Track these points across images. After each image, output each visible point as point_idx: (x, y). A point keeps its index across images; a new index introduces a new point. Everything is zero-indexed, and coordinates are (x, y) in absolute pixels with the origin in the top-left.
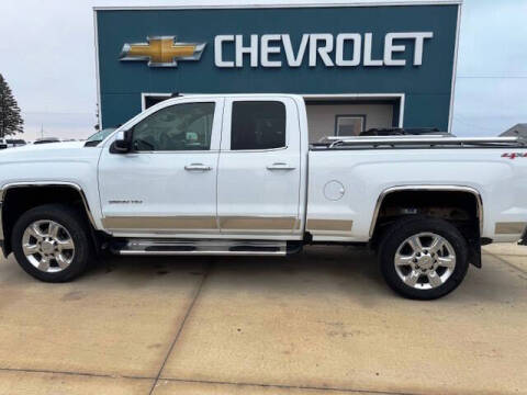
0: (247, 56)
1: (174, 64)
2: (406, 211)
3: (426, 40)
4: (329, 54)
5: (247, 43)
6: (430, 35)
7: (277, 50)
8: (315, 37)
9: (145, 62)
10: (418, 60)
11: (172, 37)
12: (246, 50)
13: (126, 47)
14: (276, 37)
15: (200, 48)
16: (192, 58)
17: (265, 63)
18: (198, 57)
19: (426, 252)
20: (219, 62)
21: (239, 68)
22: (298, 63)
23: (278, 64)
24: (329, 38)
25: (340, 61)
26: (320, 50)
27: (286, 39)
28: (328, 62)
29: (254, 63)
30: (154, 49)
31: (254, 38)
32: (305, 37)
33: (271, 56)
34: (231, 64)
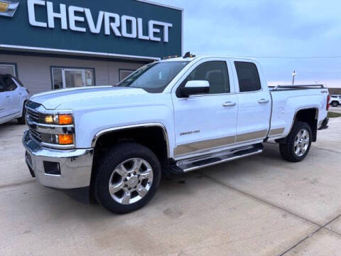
0: (57, 20)
3: (169, 28)
4: (118, 28)
5: (57, 10)
6: (171, 25)
7: (82, 19)
8: (108, 15)
10: (166, 39)
12: (57, 15)
14: (81, 9)
15: (14, 6)
16: (5, 14)
17: (73, 27)
18: (12, 14)
20: (33, 22)
21: (52, 29)
22: (98, 31)
23: (84, 30)
24: (116, 16)
25: (125, 34)
26: (112, 24)
27: (88, 12)
28: (117, 33)
29: (64, 26)
31: (63, 7)
32: (101, 13)
33: (77, 23)
34: (44, 25)
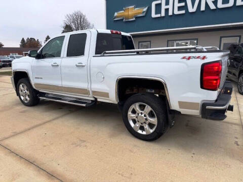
0: (167, 10)
1: (134, 19)
2: (149, 91)
4: (213, 2)
5: (167, 3)
7: (183, 4)
9: (123, 20)
11: (133, 6)
12: (167, 7)
13: (116, 14)
15: (145, 9)
16: (141, 15)
17: (176, 12)
18: (144, 14)
19: (142, 114)
20: (154, 15)
21: (163, 17)
22: (194, 10)
23: (183, 12)
25: (221, 5)
29: (170, 13)
30: (126, 13)
33: (180, 8)
34: (159, 15)
